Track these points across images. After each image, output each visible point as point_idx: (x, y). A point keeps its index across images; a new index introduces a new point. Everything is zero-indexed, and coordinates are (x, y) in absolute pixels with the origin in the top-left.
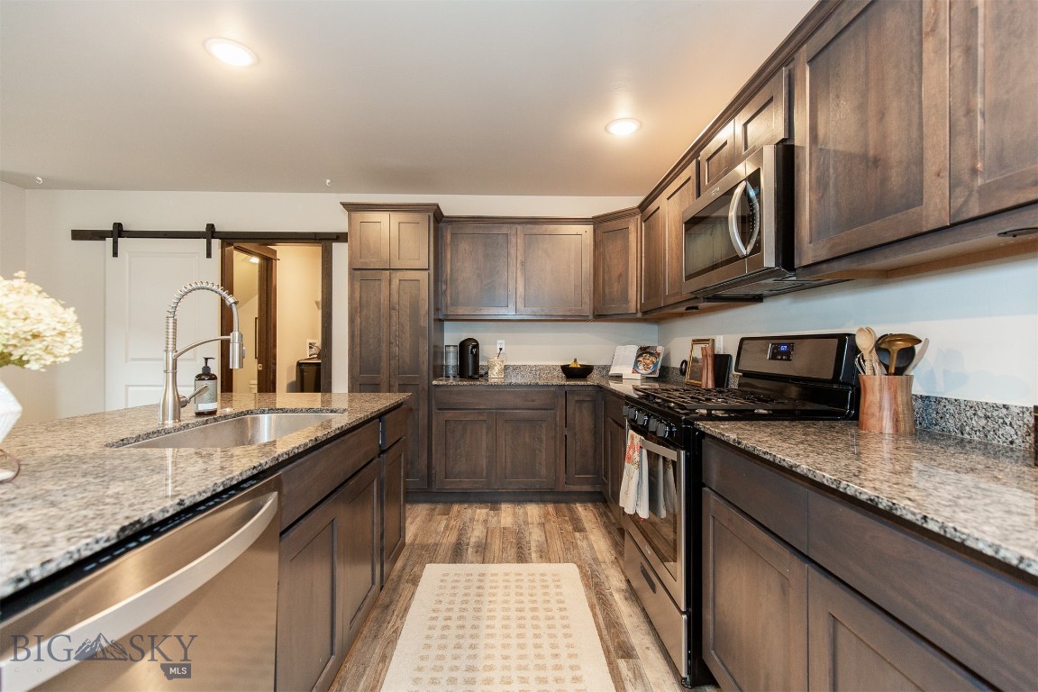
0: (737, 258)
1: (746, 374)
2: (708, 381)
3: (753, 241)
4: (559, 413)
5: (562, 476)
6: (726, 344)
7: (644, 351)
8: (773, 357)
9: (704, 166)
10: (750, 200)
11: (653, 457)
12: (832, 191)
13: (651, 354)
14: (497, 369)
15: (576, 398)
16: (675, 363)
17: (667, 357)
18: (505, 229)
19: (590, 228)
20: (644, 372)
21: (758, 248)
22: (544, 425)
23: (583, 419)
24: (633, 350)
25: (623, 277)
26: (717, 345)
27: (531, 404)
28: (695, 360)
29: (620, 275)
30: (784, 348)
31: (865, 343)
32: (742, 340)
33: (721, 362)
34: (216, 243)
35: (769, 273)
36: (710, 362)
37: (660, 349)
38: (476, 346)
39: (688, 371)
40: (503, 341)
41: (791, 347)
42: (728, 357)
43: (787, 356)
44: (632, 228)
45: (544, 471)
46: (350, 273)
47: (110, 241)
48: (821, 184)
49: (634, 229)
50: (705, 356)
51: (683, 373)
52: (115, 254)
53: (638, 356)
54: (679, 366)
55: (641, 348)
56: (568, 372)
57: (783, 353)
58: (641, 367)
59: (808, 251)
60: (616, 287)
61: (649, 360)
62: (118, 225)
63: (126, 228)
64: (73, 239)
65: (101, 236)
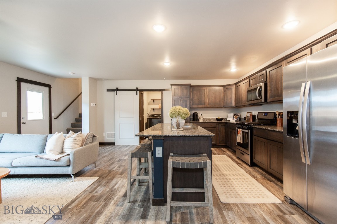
0: (258, 99)
1: (259, 119)
2: (251, 120)
3: (260, 97)
4: (217, 128)
5: (218, 142)
6: (255, 113)
7: (235, 115)
8: (264, 116)
9: (251, 80)
10: (260, 90)
11: (243, 132)
12: (272, 92)
13: (237, 115)
14: (202, 119)
15: (221, 125)
16: (243, 117)
17: (241, 116)
18: (204, 88)
19: (223, 87)
20: (235, 119)
21: (261, 98)
22: (214, 131)
23: (222, 129)
24: (232, 115)
25: (231, 99)
26: (253, 113)
27: (211, 126)
28: (248, 117)
29: (230, 98)
30: (266, 114)
31: (277, 113)
32: (258, 113)
33: (254, 117)
34: (138, 92)
35: (263, 102)
36: (251, 117)
37: (239, 114)
38: (197, 114)
39: (246, 119)
40: (202, 113)
41: (267, 114)
42: (255, 116)
43: (267, 115)
44: (233, 88)
45: (214, 141)
46: (172, 99)
47: (115, 92)
48: (271, 90)
49: (234, 88)
50: (250, 116)
51: (245, 119)
52: (117, 95)
53: (234, 116)
54: (244, 118)
55: (234, 114)
56: (217, 119)
57: (266, 115)
58: (235, 118)
59: (269, 100)
60: (229, 101)
61: (237, 117)
62: (117, 88)
63: (118, 89)
64: (107, 91)
65: (113, 90)
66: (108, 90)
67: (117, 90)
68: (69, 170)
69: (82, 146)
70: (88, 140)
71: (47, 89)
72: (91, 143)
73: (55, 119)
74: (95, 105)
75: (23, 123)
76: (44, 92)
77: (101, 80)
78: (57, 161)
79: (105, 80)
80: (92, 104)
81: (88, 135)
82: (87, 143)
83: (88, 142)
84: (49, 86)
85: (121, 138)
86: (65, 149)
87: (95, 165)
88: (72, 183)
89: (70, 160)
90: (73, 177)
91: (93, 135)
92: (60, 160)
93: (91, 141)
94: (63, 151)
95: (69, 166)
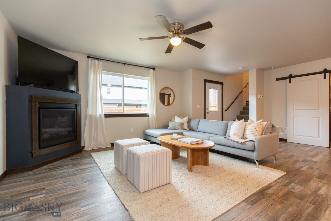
34: (327, 74)
47: (288, 79)
52: (290, 83)
62: (291, 75)
63: (293, 75)
64: (276, 81)
65: (285, 78)
66: (278, 79)
67: (291, 77)
68: (254, 156)
69: (262, 134)
70: (268, 129)
71: (220, 86)
72: (271, 133)
73: (225, 111)
74: (262, 96)
75: (207, 113)
76: (219, 88)
77: (270, 69)
78: (242, 144)
79: (275, 68)
80: (259, 96)
81: (267, 125)
82: (266, 132)
83: (268, 132)
84: (222, 84)
85: (295, 135)
86: (247, 135)
87: (275, 158)
88: (256, 169)
89: (254, 146)
90: (257, 163)
91: (273, 125)
92: (246, 144)
93: (271, 131)
94: (244, 136)
95: (253, 151)
